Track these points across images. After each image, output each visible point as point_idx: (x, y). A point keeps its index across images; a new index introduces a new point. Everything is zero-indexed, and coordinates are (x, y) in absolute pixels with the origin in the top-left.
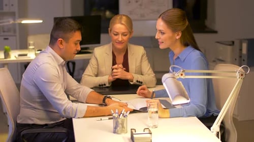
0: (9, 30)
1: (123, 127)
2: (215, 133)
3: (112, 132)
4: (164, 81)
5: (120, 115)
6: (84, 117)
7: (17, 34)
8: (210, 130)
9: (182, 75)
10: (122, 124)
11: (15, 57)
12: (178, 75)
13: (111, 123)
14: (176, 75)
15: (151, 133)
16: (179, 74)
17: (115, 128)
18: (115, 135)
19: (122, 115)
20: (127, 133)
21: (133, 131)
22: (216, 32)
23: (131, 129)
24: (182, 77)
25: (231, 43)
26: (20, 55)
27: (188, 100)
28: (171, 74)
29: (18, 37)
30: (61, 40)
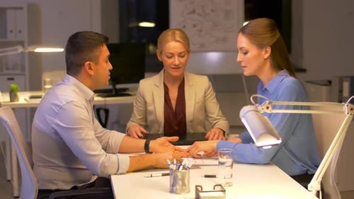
0: (14, 68)
1: (184, 184)
2: (314, 192)
3: (166, 191)
4: (244, 116)
5: (179, 168)
6: (127, 172)
7: (27, 72)
8: (307, 188)
9: (268, 108)
10: (183, 180)
11: (25, 100)
12: (262, 108)
13: (167, 181)
14: (260, 108)
15: (224, 191)
16: (264, 107)
17: (173, 185)
18: (170, 194)
19: (182, 167)
20: (189, 192)
21: (199, 188)
22: (303, 71)
23: (196, 186)
25: (328, 83)
26: (32, 97)
27: (279, 139)
28: (252, 106)
29: (27, 76)
30: (90, 64)
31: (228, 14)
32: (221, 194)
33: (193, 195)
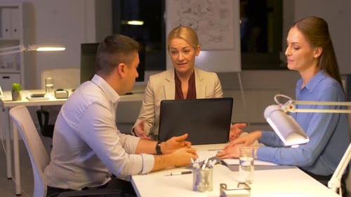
0: (10, 66)
1: (206, 182)
2: (335, 189)
3: (190, 189)
4: (269, 116)
5: (202, 166)
6: (151, 172)
7: (22, 70)
9: (291, 107)
10: (206, 178)
12: (285, 107)
13: (190, 179)
14: (283, 107)
15: (249, 189)
16: (288, 108)
17: (196, 184)
18: (194, 192)
21: (224, 187)
23: (221, 185)
24: (292, 111)
26: (34, 96)
27: (306, 138)
28: (276, 106)
29: (22, 74)
30: (123, 66)
31: (223, 13)
32: (246, 192)
33: (217, 192)
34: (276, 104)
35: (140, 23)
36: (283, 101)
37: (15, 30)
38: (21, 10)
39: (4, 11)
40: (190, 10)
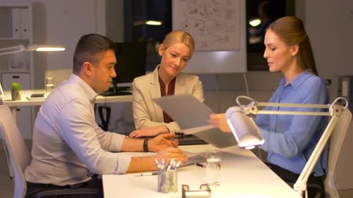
0: (20, 66)
1: (172, 184)
2: (300, 192)
3: (154, 190)
4: (229, 117)
5: (167, 167)
7: (32, 71)
8: (293, 187)
9: (253, 109)
10: (171, 179)
11: (27, 98)
12: (248, 109)
13: (154, 180)
14: (245, 109)
15: (209, 191)
16: (250, 108)
17: (161, 185)
18: (159, 193)
19: (169, 167)
20: (177, 191)
21: (186, 188)
23: (183, 186)
24: (254, 112)
26: (33, 96)
27: (261, 139)
28: (238, 107)
29: (32, 74)
30: (88, 65)
31: (229, 13)
32: (207, 193)
33: (180, 194)
34: (237, 105)
35: (158, 23)
36: (245, 102)
37: (25, 30)
38: (30, 10)
39: (14, 11)
40: (196, 11)
